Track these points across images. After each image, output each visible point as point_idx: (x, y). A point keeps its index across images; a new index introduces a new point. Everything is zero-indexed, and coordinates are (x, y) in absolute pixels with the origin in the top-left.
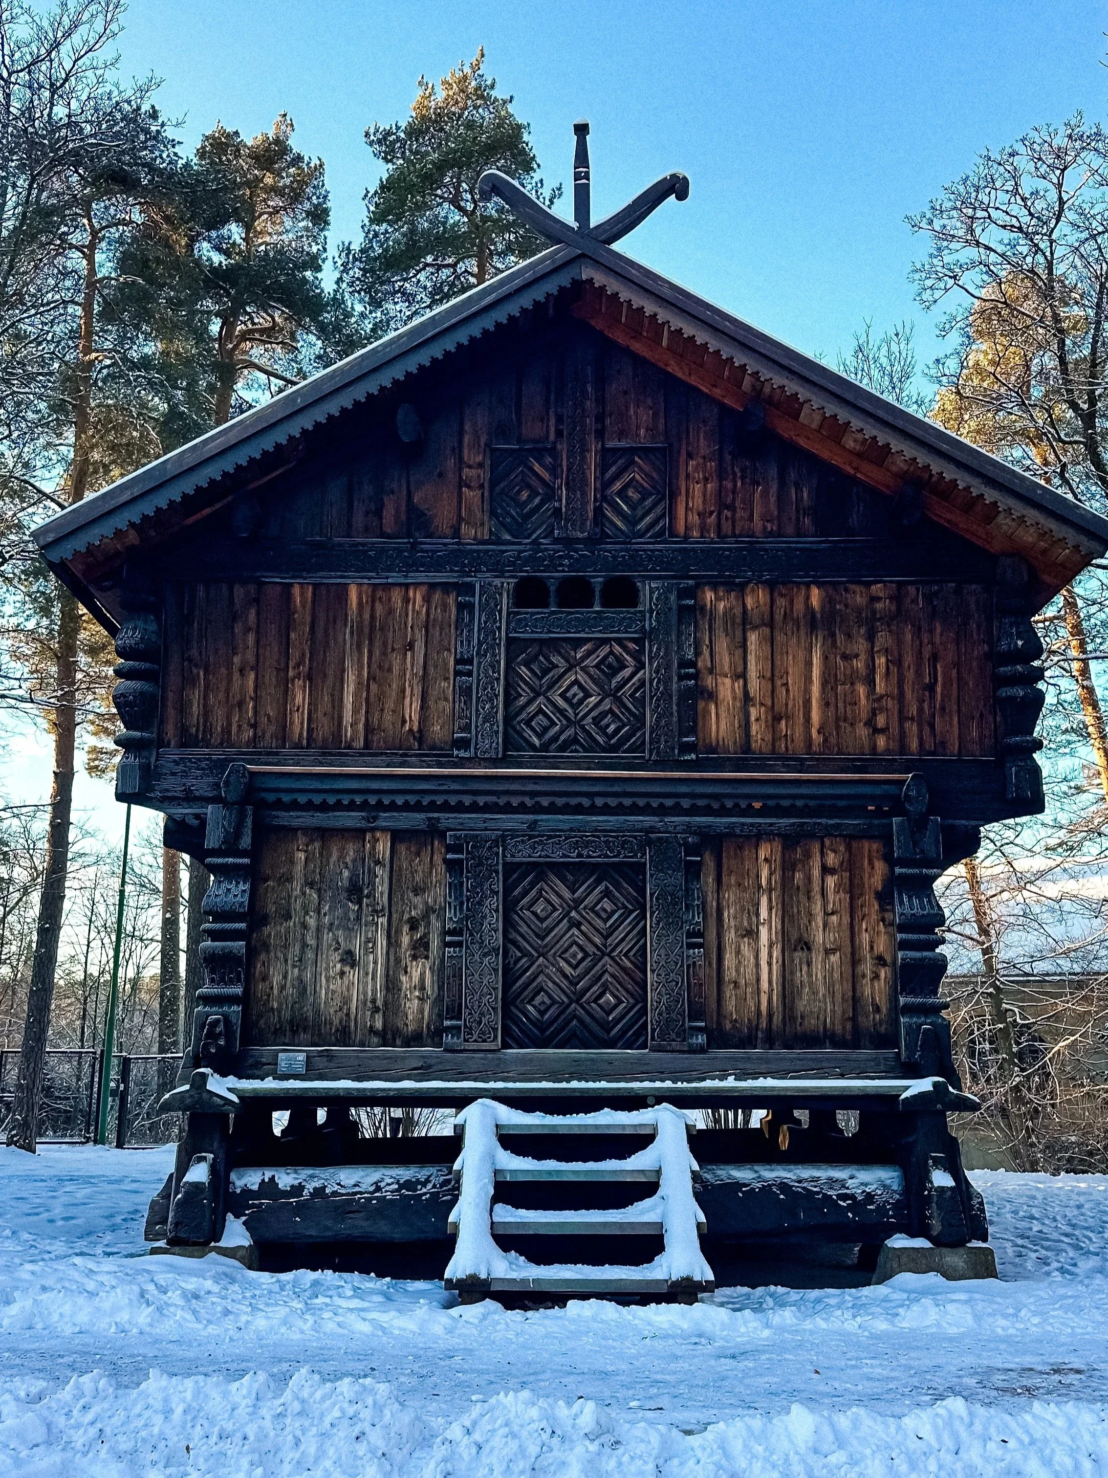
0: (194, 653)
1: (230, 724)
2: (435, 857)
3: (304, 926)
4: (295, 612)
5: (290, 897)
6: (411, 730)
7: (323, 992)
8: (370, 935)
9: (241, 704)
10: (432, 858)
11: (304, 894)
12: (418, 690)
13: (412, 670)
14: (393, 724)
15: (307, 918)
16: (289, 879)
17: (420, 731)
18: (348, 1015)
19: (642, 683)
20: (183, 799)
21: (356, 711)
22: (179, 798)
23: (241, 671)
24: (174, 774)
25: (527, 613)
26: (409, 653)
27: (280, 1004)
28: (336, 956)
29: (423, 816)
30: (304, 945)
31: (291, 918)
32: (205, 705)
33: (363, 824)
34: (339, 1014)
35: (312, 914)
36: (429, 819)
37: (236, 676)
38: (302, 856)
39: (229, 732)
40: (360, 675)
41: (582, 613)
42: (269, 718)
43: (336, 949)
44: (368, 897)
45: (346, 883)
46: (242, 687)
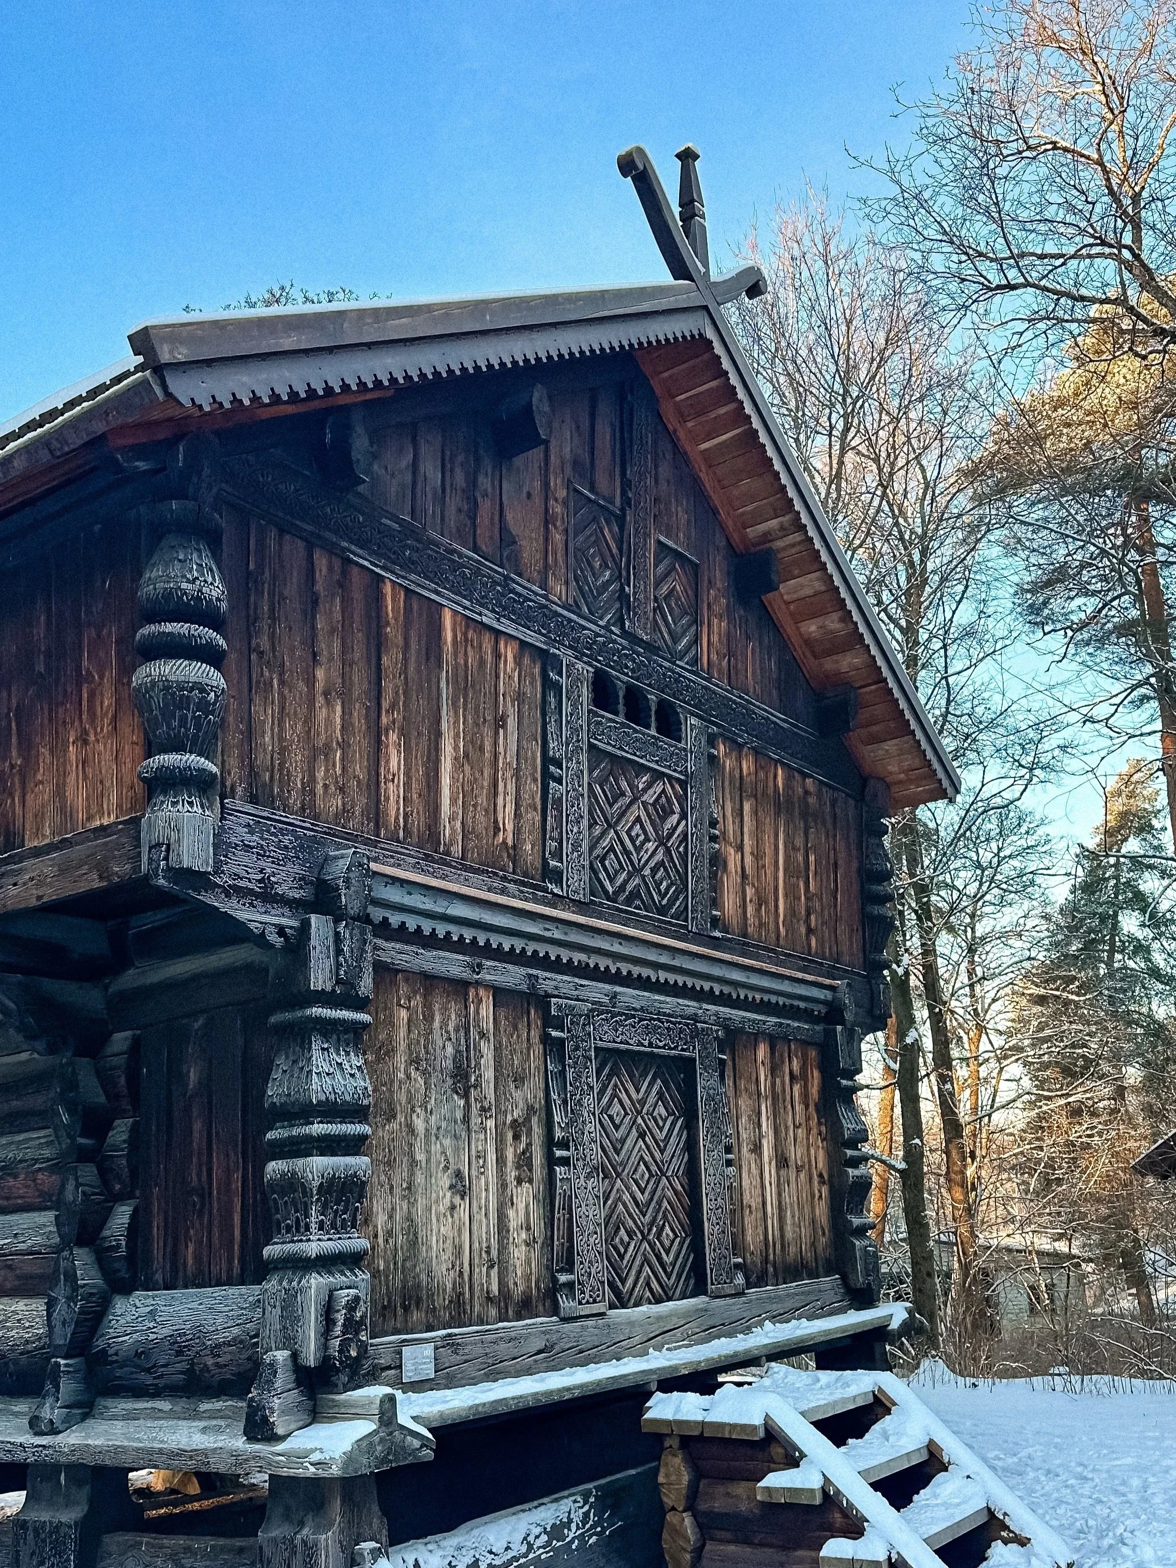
0: (264, 642)
1: (313, 779)
2: (532, 1033)
3: (411, 1130)
4: (388, 624)
5: (392, 1081)
6: (504, 842)
7: (434, 1238)
8: (480, 1148)
9: (327, 750)
10: (528, 1033)
11: (409, 1077)
12: (512, 788)
13: (505, 757)
14: (486, 829)
15: (414, 1116)
16: (391, 1052)
17: (514, 847)
18: (461, 1273)
19: (685, 835)
20: (257, 896)
21: (453, 801)
22: (251, 892)
23: (326, 694)
24: (247, 848)
25: (603, 717)
26: (501, 731)
27: (387, 1262)
28: (445, 1181)
29: (523, 971)
30: (413, 1163)
31: (394, 1117)
32: (281, 739)
33: (466, 975)
34: (452, 1272)
35: (418, 1110)
36: (530, 976)
37: (320, 700)
38: (404, 1014)
39: (313, 793)
40: (456, 748)
41: (643, 734)
42: (359, 782)
43: (446, 1168)
44: (475, 1087)
45: (449, 1064)
46: (329, 721)
